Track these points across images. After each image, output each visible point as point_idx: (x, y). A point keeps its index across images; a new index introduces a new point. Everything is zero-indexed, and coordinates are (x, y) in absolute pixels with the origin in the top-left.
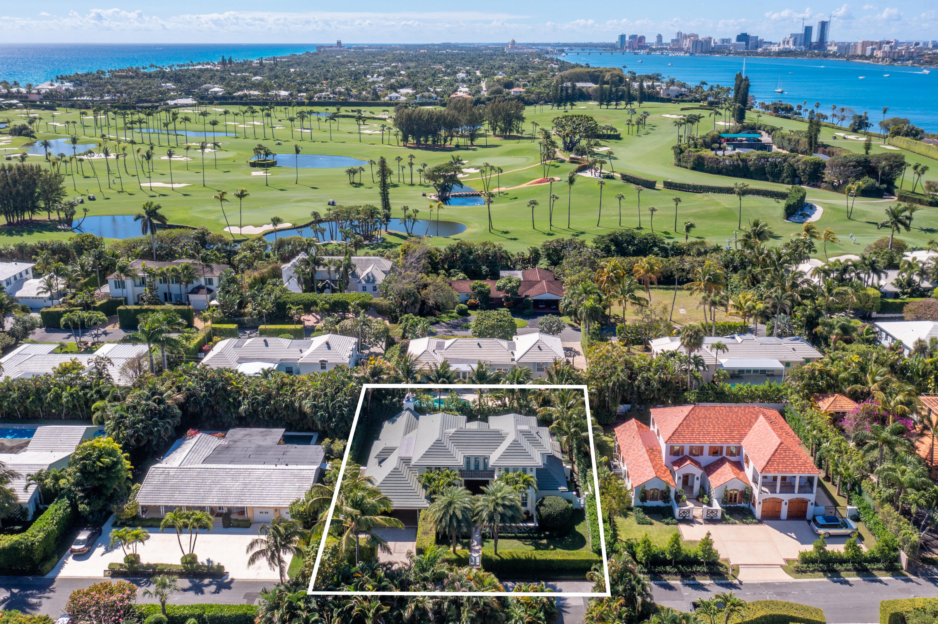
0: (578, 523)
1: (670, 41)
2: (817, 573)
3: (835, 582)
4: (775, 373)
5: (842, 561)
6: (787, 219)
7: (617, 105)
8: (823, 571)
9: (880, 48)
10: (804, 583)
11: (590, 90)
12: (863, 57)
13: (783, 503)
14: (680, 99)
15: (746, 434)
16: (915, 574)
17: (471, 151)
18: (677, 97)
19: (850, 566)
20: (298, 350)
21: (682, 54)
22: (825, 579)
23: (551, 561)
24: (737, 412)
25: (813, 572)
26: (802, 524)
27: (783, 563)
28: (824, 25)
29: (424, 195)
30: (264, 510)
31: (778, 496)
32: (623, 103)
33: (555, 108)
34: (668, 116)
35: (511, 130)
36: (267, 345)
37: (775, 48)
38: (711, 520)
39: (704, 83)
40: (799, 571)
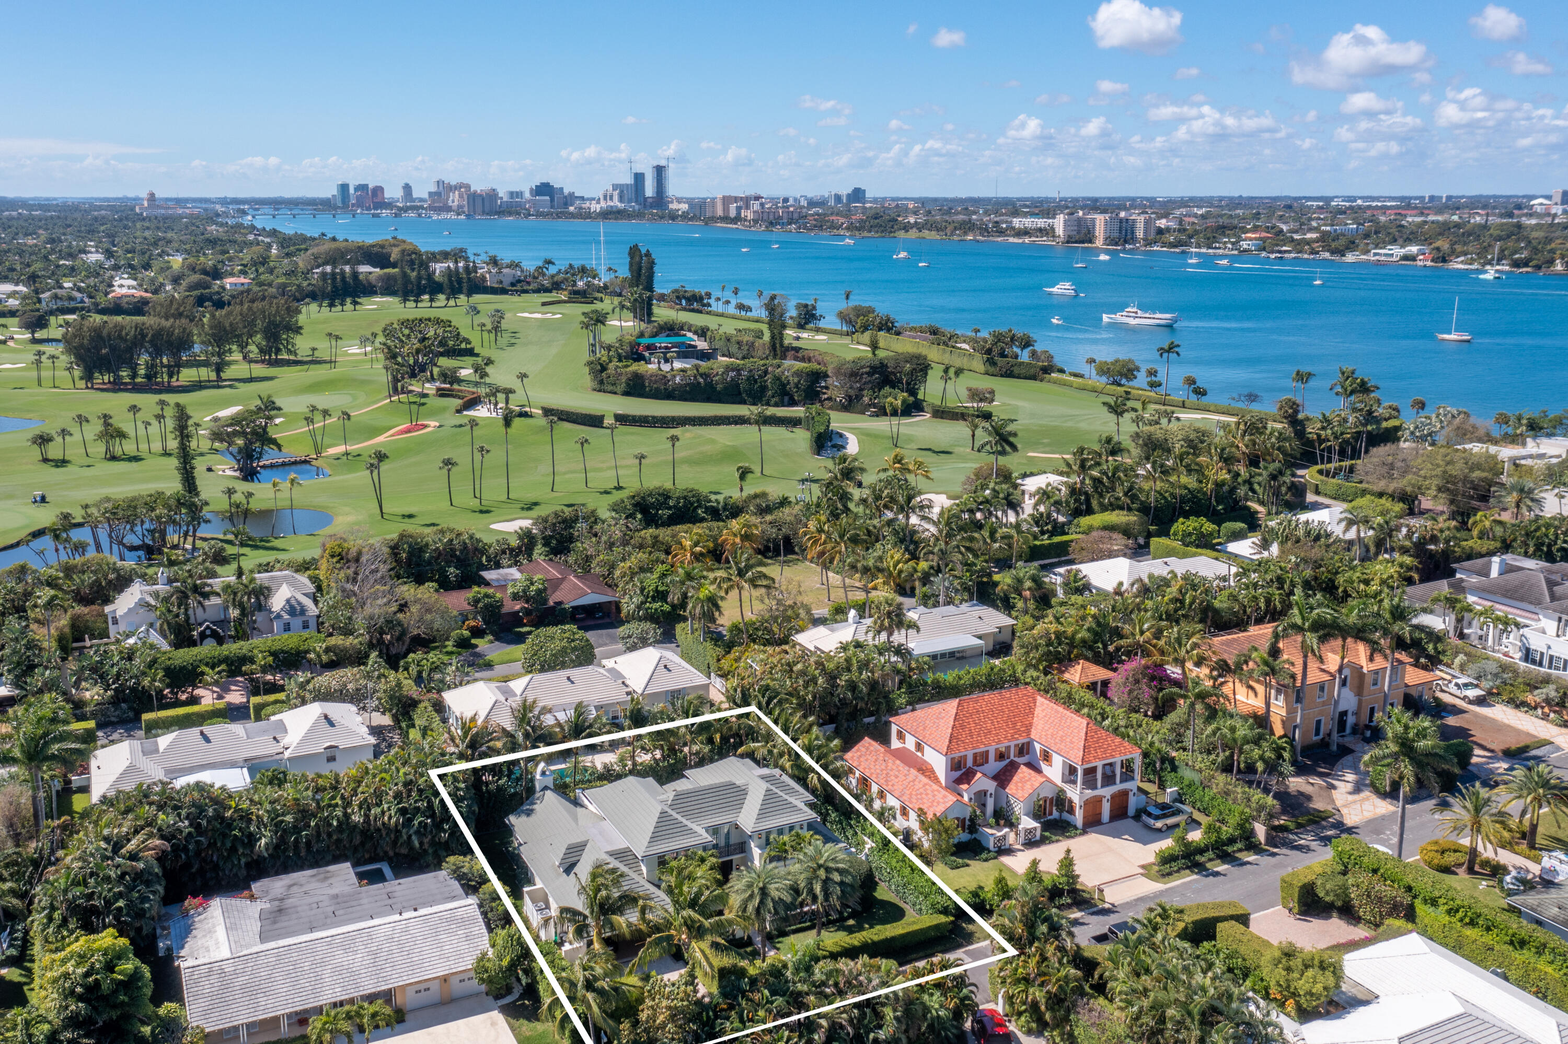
0: (875, 889)
1: (426, 196)
2: (1183, 872)
3: (1207, 876)
4: (968, 654)
5: (1201, 851)
6: (819, 454)
7: (432, 300)
8: (1188, 868)
9: (747, 207)
10: (1178, 886)
11: (372, 278)
12: (726, 219)
13: (1104, 801)
14: (518, 287)
15: (1031, 725)
16: (1276, 846)
17: (228, 390)
18: (513, 284)
19: (1210, 854)
20: (268, 738)
21: (451, 216)
22: (1195, 877)
23: (893, 939)
24: (1010, 698)
25: (1178, 871)
26: (1129, 823)
27: (1141, 871)
28: (660, 171)
29: (210, 470)
30: (422, 986)
31: (1100, 792)
32: (442, 297)
33: (325, 310)
34: (526, 315)
35: (278, 351)
36: (207, 740)
37: (595, 207)
38: (1031, 843)
39: (549, 262)
40: (1165, 875)
